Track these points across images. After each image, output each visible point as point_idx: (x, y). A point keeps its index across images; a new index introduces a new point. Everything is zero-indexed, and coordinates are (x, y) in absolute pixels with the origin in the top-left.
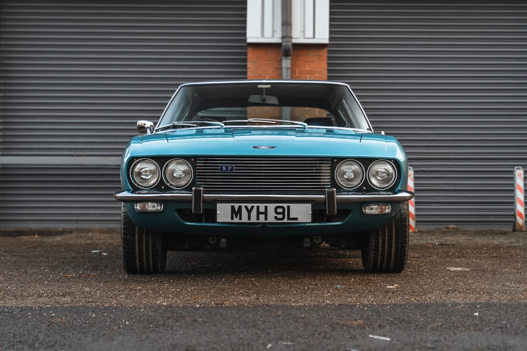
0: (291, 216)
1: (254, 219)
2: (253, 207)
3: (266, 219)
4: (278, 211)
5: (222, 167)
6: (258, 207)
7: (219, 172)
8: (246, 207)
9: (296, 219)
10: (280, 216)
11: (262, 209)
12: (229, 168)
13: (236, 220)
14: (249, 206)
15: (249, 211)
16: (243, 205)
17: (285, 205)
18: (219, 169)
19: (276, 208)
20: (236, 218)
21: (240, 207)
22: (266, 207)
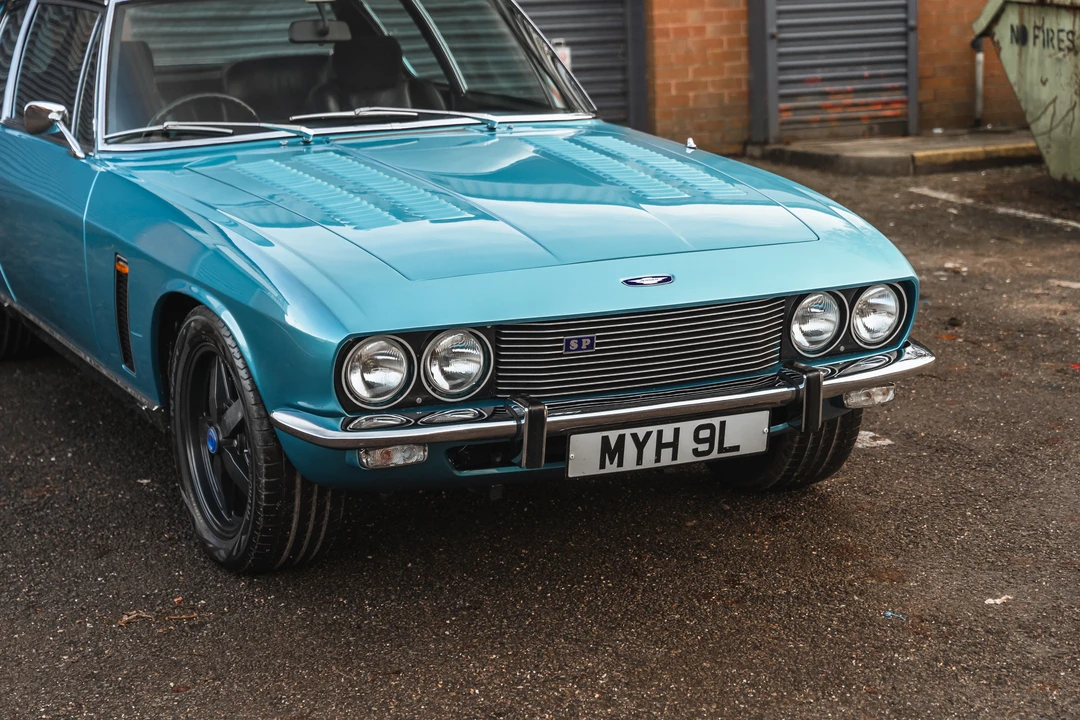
0: (727, 444)
1: (649, 461)
2: (648, 434)
3: (675, 457)
4: (700, 437)
5: (568, 341)
6: (660, 433)
7: (561, 355)
8: (635, 436)
9: (737, 448)
10: (704, 447)
11: (668, 437)
12: (586, 343)
13: (611, 468)
14: (641, 432)
15: (640, 445)
16: (628, 432)
17: (716, 421)
18: (560, 348)
19: (698, 430)
20: (611, 463)
21: (622, 438)
22: (677, 431)
